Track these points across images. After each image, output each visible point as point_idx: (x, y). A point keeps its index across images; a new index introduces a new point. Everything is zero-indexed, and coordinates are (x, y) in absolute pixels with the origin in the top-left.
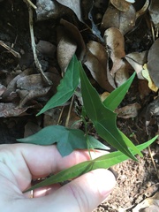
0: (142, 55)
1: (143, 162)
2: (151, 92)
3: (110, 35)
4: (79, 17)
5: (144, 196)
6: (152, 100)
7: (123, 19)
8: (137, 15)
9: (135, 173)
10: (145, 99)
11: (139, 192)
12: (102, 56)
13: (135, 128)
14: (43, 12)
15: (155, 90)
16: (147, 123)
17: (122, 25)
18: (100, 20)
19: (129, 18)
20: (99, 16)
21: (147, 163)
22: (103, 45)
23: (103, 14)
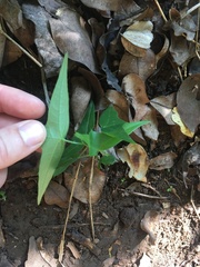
0: (170, 98)
1: (188, 221)
2: (187, 138)
3: (128, 82)
4: (92, 69)
5: (194, 263)
6: (189, 147)
7: (142, 64)
9: (179, 234)
10: (180, 146)
11: (186, 258)
14: (52, 69)
15: (191, 135)
16: (185, 174)
17: (141, 71)
18: (117, 67)
20: (116, 63)
21: (192, 221)
22: (123, 93)
23: (119, 60)
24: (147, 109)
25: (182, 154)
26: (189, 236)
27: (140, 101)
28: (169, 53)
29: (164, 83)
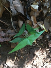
0: (42, 22)
1: (45, 52)
2: (46, 32)
3: (32, 18)
4: (23, 14)
6: (46, 34)
7: (35, 13)
8: (39, 12)
10: (44, 34)
11: (45, 61)
12: (31, 24)
13: (42, 42)
14: (14, 14)
15: (47, 31)
16: (45, 41)
17: (35, 15)
18: (29, 14)
19: (37, 13)
20: (29, 13)
21: (46, 52)
22: (31, 21)
23: (30, 12)
24: (36, 25)
25: (45, 36)
26: (46, 56)
27: (35, 23)
28: (42, 11)
29: (41, 18)
